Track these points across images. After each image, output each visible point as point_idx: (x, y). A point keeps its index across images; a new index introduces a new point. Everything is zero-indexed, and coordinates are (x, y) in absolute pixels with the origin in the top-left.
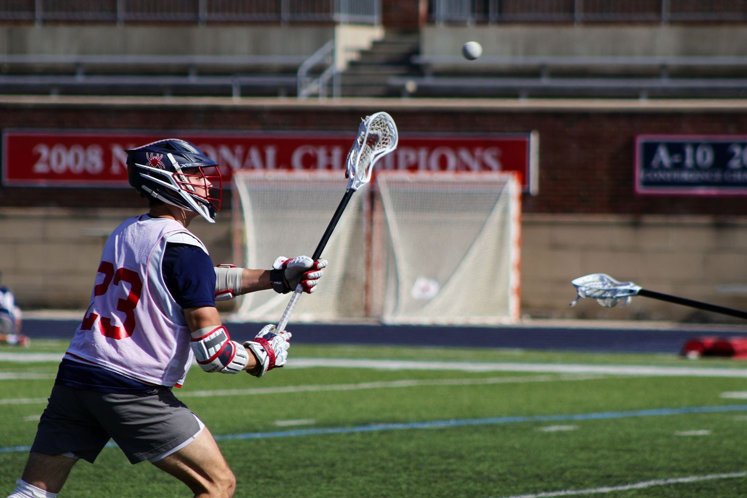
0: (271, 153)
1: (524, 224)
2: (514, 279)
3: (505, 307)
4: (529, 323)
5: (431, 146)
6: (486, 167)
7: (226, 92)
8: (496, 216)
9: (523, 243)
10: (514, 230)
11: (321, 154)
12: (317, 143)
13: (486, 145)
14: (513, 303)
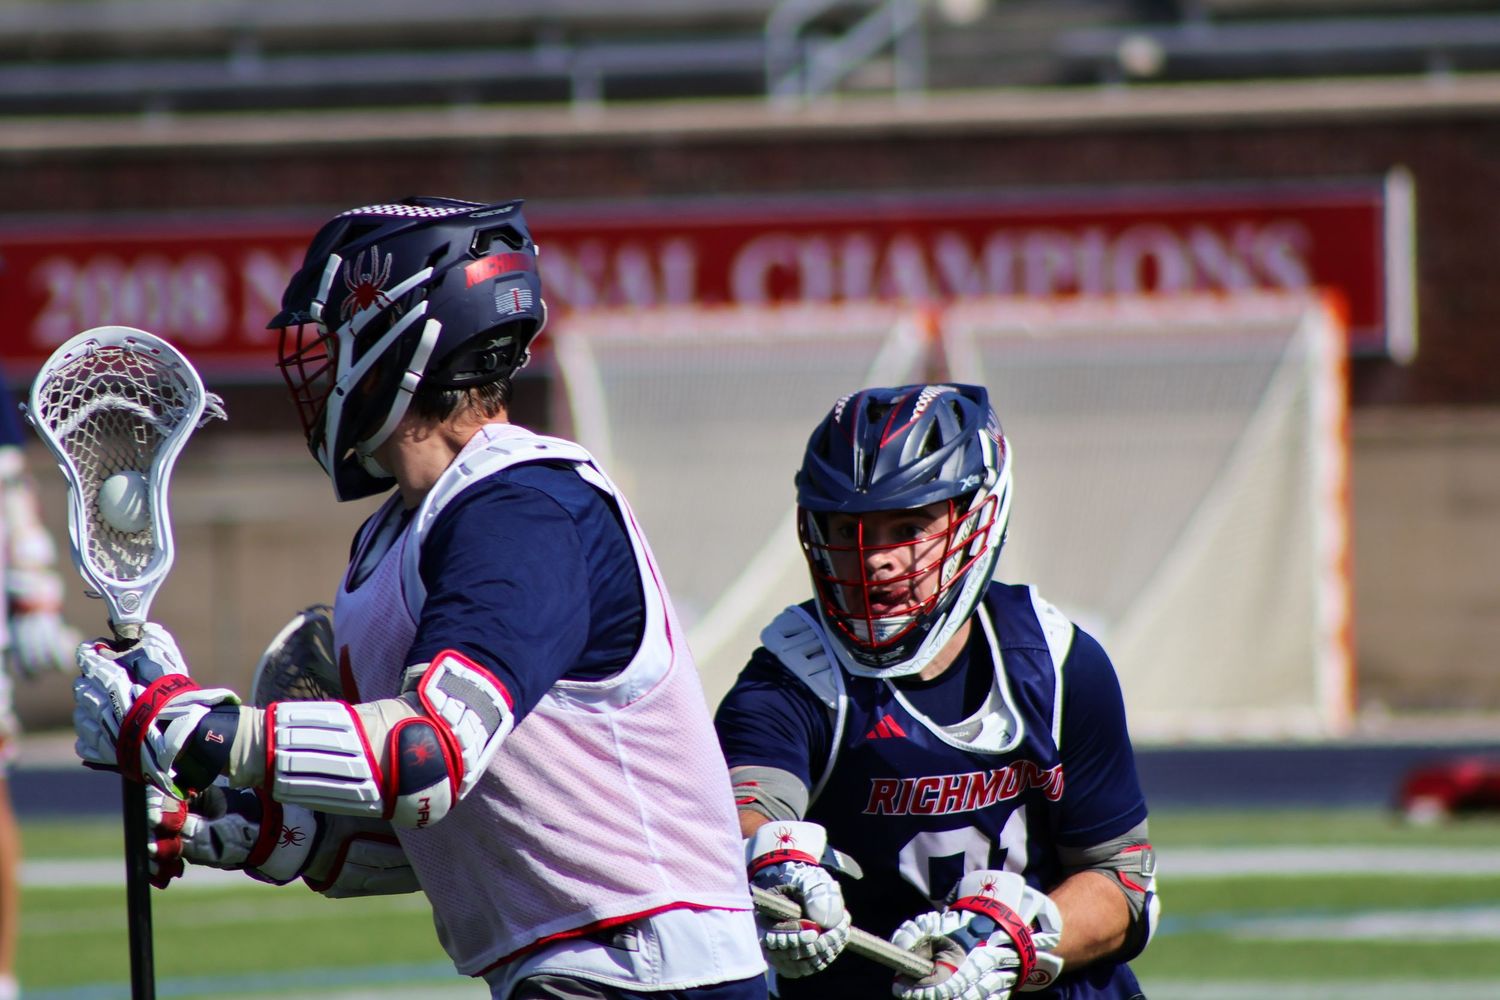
0: (679, 263)
1: (1356, 444)
2: (1329, 603)
3: (1303, 684)
4: (1383, 728)
5: (1115, 224)
6: (1266, 281)
7: (555, 91)
8: (1271, 423)
9: (1356, 499)
10: (1326, 461)
11: (813, 261)
12: (800, 229)
13: (1265, 217)
14: (1332, 675)
